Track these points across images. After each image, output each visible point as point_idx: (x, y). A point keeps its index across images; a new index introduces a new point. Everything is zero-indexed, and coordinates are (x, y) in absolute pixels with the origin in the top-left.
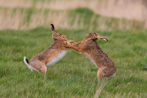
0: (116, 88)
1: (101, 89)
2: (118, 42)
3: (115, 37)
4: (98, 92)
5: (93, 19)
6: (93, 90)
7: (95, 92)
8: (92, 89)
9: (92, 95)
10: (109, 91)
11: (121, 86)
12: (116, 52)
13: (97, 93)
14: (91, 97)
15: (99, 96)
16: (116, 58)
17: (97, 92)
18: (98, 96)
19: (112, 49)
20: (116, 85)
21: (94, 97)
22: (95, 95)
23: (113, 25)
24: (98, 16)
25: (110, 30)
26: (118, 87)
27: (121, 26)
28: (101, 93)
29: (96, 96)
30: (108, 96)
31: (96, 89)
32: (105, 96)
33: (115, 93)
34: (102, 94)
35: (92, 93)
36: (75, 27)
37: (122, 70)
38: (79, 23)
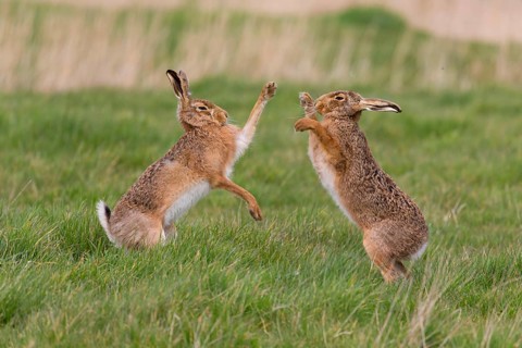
0: (488, 295)
1: (434, 297)
2: (493, 127)
3: (484, 111)
4: (426, 307)
5: (403, 47)
6: (407, 303)
7: (413, 309)
8: (401, 299)
9: (404, 318)
10: (462, 304)
11: (508, 286)
12: (486, 166)
13: (420, 313)
14: (398, 326)
15: (427, 323)
16: (489, 184)
17: (421, 308)
18: (424, 323)
19: (473, 155)
20: (488, 284)
21: (411, 327)
22: (414, 320)
23: (477, 67)
24: (421, 36)
25: (466, 86)
26: (494, 290)
27: (503, 73)
28: (435, 312)
29: (419, 323)
30: (461, 324)
31: (415, 300)
32: (448, 324)
33: (484, 312)
34: (439, 315)
35: (404, 314)
36: (341, 75)
37: (511, 230)
38: (353, 61)
